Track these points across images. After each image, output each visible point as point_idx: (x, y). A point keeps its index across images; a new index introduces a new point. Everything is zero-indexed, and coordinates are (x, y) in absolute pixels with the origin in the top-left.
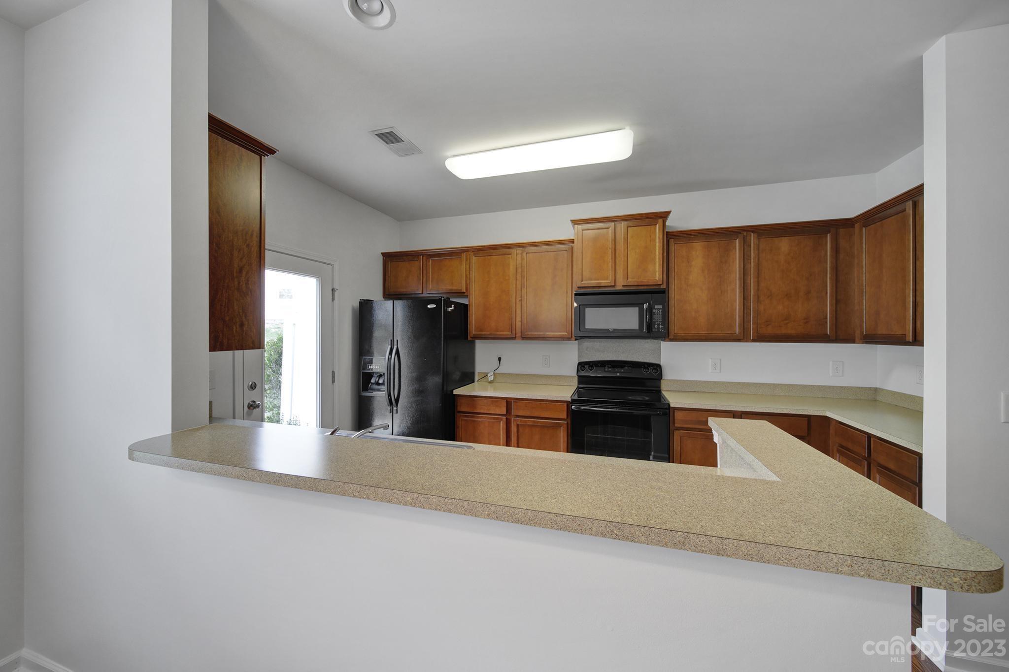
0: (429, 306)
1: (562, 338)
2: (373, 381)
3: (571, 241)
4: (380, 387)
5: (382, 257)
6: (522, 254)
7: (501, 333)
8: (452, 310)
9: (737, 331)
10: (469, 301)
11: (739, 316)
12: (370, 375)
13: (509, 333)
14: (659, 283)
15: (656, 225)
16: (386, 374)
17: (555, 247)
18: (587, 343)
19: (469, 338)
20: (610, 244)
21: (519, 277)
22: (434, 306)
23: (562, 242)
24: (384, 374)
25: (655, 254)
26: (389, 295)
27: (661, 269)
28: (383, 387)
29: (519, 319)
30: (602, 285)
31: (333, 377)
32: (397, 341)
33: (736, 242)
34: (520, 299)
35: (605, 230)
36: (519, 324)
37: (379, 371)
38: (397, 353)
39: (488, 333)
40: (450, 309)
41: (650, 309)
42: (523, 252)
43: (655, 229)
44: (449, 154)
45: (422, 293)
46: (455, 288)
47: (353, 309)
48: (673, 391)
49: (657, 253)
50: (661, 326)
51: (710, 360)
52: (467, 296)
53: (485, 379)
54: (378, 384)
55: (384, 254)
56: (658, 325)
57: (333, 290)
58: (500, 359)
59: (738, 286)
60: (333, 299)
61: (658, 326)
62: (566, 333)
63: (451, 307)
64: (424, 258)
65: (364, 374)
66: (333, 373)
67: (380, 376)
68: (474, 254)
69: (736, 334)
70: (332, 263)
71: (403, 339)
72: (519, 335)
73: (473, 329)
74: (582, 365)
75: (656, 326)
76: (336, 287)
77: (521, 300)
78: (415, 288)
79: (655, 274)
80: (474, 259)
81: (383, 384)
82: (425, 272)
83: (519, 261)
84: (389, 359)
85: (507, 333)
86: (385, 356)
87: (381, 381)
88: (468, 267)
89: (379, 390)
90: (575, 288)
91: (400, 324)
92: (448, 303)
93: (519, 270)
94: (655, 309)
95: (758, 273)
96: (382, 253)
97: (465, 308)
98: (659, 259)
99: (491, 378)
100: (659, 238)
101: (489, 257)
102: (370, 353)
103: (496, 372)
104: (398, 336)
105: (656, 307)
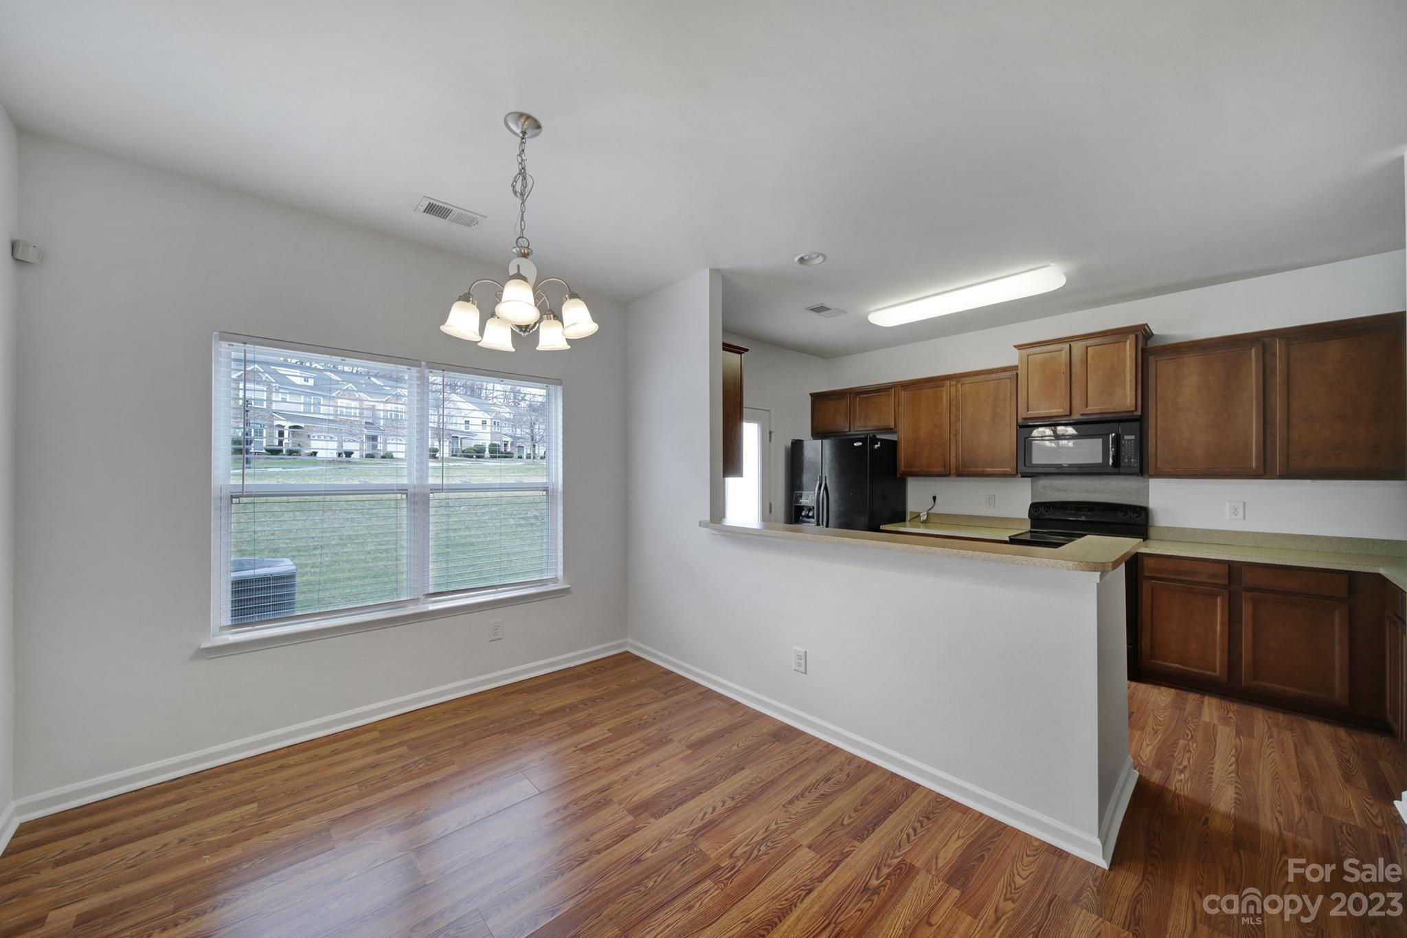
0: (855, 444)
1: (1005, 475)
2: (803, 514)
3: (1015, 368)
4: (809, 520)
5: (810, 397)
6: (956, 385)
7: (933, 470)
8: (878, 447)
9: (1254, 465)
10: (898, 437)
11: (1257, 446)
12: (801, 508)
13: (943, 469)
14: (1130, 409)
15: (1126, 341)
16: (815, 508)
17: (995, 376)
18: (1043, 482)
19: (898, 475)
20: (1063, 368)
21: (953, 411)
22: (860, 444)
23: (1004, 369)
24: (813, 507)
25: (1125, 375)
26: (817, 434)
27: (1134, 393)
28: (813, 520)
29: (953, 454)
30: (1054, 415)
31: (770, 508)
32: (826, 477)
33: (1251, 353)
34: (955, 433)
35: (1057, 353)
36: (953, 460)
37: (809, 505)
38: (826, 488)
39: (918, 470)
40: (876, 446)
41: (1117, 442)
42: (957, 383)
43: (1125, 346)
44: (872, 309)
45: (850, 430)
46: (883, 424)
47: (786, 449)
48: (1170, 541)
49: (1128, 374)
50: (1133, 460)
51: (1227, 503)
52: (896, 432)
53: (918, 520)
54: (808, 517)
55: (812, 395)
56: (1129, 459)
57: (770, 433)
58: (934, 498)
59: (1254, 408)
60: (770, 441)
61: (1131, 459)
62: (1009, 469)
63: (877, 444)
64: (852, 396)
65: (796, 507)
66: (770, 504)
67: (810, 509)
68: (903, 389)
69: (1251, 468)
70: (769, 409)
71: (830, 476)
72: (953, 471)
73: (902, 465)
74: (1034, 507)
75: (1126, 460)
76: (772, 430)
77: (956, 435)
78: (842, 425)
79: (1125, 398)
80: (903, 394)
81: (813, 517)
82: (852, 410)
83: (953, 394)
84: (819, 494)
85: (939, 469)
86: (814, 490)
87: (811, 514)
88: (896, 402)
89: (808, 522)
90: (1020, 421)
91: (827, 461)
92: (874, 440)
93: (954, 403)
94: (1125, 440)
95: (1288, 390)
96: (811, 394)
97: (893, 445)
98: (1131, 381)
99: (924, 518)
100: (1130, 356)
101: (919, 391)
102: (800, 488)
103: (931, 511)
104: (826, 473)
105: (1126, 437)
